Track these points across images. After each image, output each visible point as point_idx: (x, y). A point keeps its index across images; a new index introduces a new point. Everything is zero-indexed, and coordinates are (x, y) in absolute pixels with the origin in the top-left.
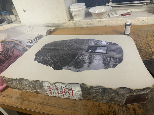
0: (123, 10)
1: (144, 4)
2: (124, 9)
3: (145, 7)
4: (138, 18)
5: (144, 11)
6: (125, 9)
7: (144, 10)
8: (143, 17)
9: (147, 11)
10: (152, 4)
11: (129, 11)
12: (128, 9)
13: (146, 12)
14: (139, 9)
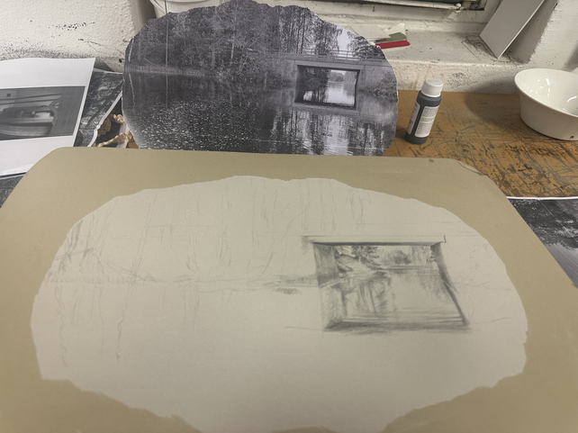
0: (377, 21)
1: (455, 8)
2: (381, 18)
3: (455, 20)
4: (440, 63)
5: (448, 33)
6: (385, 18)
7: (449, 31)
8: (459, 64)
9: (458, 35)
10: (476, 9)
11: (400, 27)
12: (393, 19)
13: (457, 41)
14: (431, 23)
